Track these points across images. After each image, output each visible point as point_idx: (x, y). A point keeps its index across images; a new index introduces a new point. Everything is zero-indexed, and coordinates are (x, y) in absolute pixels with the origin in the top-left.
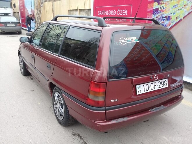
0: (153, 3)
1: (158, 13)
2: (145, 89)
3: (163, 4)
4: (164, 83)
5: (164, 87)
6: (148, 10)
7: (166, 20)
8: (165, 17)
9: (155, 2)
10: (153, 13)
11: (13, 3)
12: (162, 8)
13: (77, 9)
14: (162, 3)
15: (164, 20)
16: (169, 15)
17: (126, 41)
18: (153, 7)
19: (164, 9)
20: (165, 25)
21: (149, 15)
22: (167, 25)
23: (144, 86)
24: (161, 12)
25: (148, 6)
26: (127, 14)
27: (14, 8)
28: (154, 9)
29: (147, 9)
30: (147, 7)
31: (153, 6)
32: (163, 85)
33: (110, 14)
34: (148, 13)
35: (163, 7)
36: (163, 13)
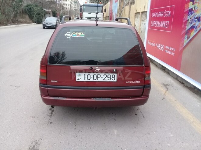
0: (189, 3)
1: (192, 14)
2: (86, 78)
3: (197, 3)
4: (112, 77)
5: (111, 80)
6: (185, 11)
7: (197, 22)
8: (197, 18)
9: (191, 1)
10: (188, 14)
11: (104, 8)
12: (195, 8)
13: (139, 12)
14: (195, 3)
15: (195, 21)
16: (200, 16)
17: (71, 35)
18: (188, 8)
19: (196, 9)
20: (196, 27)
21: (185, 16)
22: (197, 27)
23: (85, 75)
24: (194, 12)
25: (186, 7)
26: (170, 16)
27: (104, 12)
28: (189, 9)
29: (184, 9)
30: (184, 8)
31: (189, 5)
32: (109, 79)
33: (159, 15)
34: (185, 14)
35: (196, 6)
36: (195, 13)
